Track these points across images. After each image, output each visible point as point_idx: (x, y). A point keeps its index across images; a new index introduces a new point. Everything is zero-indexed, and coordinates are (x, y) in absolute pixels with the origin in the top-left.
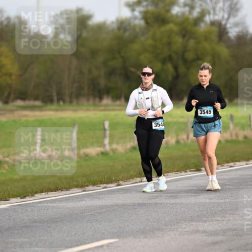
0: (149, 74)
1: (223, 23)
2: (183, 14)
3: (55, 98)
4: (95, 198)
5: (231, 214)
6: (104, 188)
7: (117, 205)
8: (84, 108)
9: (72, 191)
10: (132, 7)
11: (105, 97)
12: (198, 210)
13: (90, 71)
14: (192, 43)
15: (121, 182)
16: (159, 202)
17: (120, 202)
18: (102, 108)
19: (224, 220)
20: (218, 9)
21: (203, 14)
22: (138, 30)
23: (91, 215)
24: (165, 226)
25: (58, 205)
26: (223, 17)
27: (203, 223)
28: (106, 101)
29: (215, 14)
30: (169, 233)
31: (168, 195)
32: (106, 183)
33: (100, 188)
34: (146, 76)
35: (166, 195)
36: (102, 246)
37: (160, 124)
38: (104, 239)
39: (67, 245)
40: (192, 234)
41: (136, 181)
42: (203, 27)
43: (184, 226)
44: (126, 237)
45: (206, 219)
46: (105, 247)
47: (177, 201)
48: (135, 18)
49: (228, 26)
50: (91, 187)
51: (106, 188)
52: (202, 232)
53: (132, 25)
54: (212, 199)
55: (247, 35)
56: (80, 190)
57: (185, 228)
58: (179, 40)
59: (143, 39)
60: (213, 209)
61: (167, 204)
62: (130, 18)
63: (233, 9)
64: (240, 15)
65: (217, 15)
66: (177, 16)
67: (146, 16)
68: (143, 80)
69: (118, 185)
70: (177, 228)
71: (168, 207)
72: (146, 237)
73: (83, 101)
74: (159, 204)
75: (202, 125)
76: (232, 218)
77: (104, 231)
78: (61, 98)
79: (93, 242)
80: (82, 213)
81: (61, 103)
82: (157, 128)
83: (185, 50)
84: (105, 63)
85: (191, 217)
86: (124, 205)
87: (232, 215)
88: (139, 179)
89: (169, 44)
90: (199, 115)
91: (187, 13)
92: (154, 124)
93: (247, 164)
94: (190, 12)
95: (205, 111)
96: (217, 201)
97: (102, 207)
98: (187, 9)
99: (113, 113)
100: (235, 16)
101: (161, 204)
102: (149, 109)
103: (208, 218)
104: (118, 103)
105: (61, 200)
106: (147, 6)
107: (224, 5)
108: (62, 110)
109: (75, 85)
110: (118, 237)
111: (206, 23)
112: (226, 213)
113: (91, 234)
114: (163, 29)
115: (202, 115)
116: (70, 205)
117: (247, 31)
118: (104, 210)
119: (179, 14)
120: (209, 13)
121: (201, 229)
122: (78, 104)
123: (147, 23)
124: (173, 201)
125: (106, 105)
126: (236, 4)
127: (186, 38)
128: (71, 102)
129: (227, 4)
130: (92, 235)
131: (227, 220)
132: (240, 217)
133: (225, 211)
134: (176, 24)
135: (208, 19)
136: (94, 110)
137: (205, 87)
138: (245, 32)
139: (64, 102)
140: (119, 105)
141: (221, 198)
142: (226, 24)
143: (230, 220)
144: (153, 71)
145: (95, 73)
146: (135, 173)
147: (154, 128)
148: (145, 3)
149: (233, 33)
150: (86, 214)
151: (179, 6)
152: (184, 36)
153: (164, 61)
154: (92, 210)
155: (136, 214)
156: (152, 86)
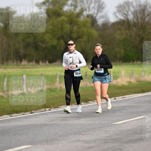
1: (94, 16)
2: (70, 10)
4: (18, 121)
6: (22, 115)
7: (31, 125)
8: (11, 67)
9: (3, 117)
11: (24, 60)
12: (79, 128)
13: (14, 44)
14: (75, 28)
15: (33, 111)
17: (33, 123)
18: (22, 67)
19: (95, 134)
20: (91, 7)
21: (82, 11)
23: (15, 131)
24: (60, 137)
26: (94, 12)
27: (83, 136)
28: (24, 62)
29: (89, 10)
30: (62, 141)
31: (62, 119)
32: (24, 112)
34: (70, 46)
35: (60, 119)
36: (22, 150)
37: (78, 73)
40: (76, 142)
41: (42, 111)
42: (82, 19)
43: (71, 137)
44: (36, 144)
47: (67, 122)
49: (97, 18)
50: (15, 114)
51: (24, 114)
52: (82, 141)
54: (88, 121)
55: (109, 23)
56: (9, 116)
57: (72, 139)
58: (68, 26)
60: (88, 127)
61: (61, 124)
63: (100, 8)
66: (67, 12)
67: (48, 12)
69: (32, 113)
70: (66, 139)
71: (62, 126)
73: (10, 62)
76: (99, 133)
77: (23, 141)
79: (16, 147)
80: (10, 130)
82: (77, 76)
83: (71, 32)
84: (23, 40)
85: (75, 132)
86: (35, 125)
87: (100, 131)
88: (44, 109)
89: (62, 28)
91: (73, 10)
94: (75, 10)
96: (90, 122)
97: (21, 126)
98: (73, 7)
99: (28, 70)
101: (57, 124)
102: (71, 64)
103: (85, 132)
104: (31, 64)
106: (49, 6)
107: (95, 5)
109: (6, 53)
110: (31, 144)
111: (84, 16)
112: (96, 130)
113: (15, 142)
114: (58, 19)
116: (3, 125)
117: (109, 21)
118: (23, 128)
119: (68, 10)
120: (86, 10)
121: (81, 139)
123: (48, 16)
124: (64, 122)
125: (24, 65)
130: (16, 143)
131: (97, 134)
132: (104, 132)
133: (96, 128)
134: (66, 16)
135: (85, 13)
136: (17, 68)
141: (93, 120)
145: (18, 46)
147: (75, 76)
148: (47, 4)
149: (100, 22)
150: (12, 130)
151: (68, 6)
152: (71, 24)
153: (59, 39)
154: (16, 128)
155: (42, 130)
156: (74, 51)
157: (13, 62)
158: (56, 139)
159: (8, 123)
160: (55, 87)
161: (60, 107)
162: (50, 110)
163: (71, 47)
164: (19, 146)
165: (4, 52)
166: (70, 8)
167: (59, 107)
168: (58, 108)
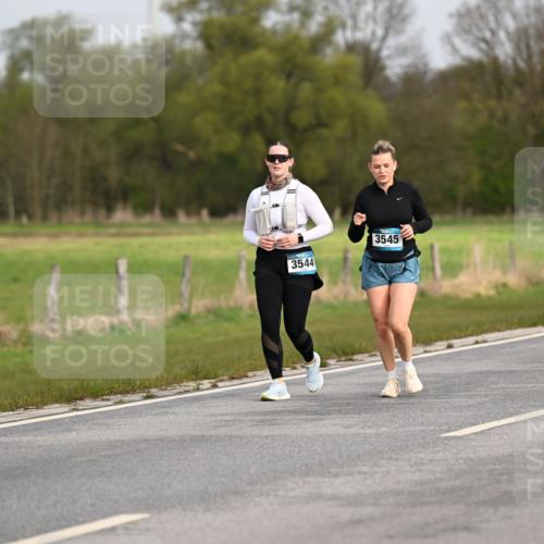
0: (283, 159)
1: (375, 46)
2: (288, 27)
3: (11, 210)
4: (98, 425)
5: (391, 459)
6: (116, 403)
7: (146, 441)
8: (74, 230)
9: (47, 410)
10: (176, 13)
11: (119, 206)
12: (319, 450)
13: (85, 151)
14: (306, 89)
15: (154, 391)
16: (235, 433)
17: (153, 433)
18: (113, 230)
19: (376, 473)
20: (362, 17)
21: (330, 28)
22: (189, 61)
23: (91, 460)
24: (249, 484)
25: (17, 439)
26: (374, 33)
27: (333, 479)
28: (121, 215)
29: (355, 27)
30: (257, 499)
31: (257, 418)
32: (121, 393)
33: (109, 403)
34: (277, 161)
35: (251, 418)
36: (113, 529)
37: (304, 261)
38: (116, 513)
39: (38, 526)
40: (308, 502)
41: (187, 388)
42: (329, 57)
43: (290, 485)
44: (165, 508)
45: (339, 470)
46: (120, 531)
47: (277, 431)
48: (184, 36)
49: (385, 53)
50: (88, 402)
51: (121, 402)
52: (330, 499)
53: (177, 50)
54: (351, 426)
55: (425, 73)
56: (66, 408)
57: (293, 489)
58: (279, 84)
59: (200, 81)
60: (352, 448)
61: (253, 437)
62: (174, 37)
63: (396, 17)
64: (412, 29)
65: (360, 29)
66: (274, 32)
67: (206, 33)
68: (272, 170)
69: (149, 397)
70: (275, 490)
71: (257, 443)
72: (207, 510)
73: (72, 215)
74: (236, 437)
75: (380, 264)
76: (394, 468)
77: (117, 497)
78: (23, 209)
79: (93, 520)
80: (70, 457)
81: (25, 220)
82: (298, 270)
83: (291, 105)
84: (118, 134)
85: (306, 465)
86: (162, 441)
87: (394, 462)
88: (192, 384)
89: (258, 92)
90: (375, 244)
91: (296, 25)
92: (290, 264)
93: (426, 352)
94: (303, 24)
95: (387, 237)
96: (361, 431)
97: (112, 445)
98: (296, 16)
99: (136, 242)
100: (399, 32)
101: (241, 437)
102: (276, 228)
103: (342, 467)
104: (147, 219)
105: (25, 429)
106: (209, 10)
107: (375, 8)
108: (27, 235)
109: (55, 181)
110: (148, 508)
111: (336, 48)
112: (382, 458)
113: (89, 502)
114: (245, 59)
115: (380, 245)
116: (45, 439)
117: (426, 65)
118: (118, 451)
119: (279, 27)
120: (343, 26)
121: (327, 491)
122: (60, 221)
123: (209, 46)
124: (266, 431)
125: (122, 225)
126: (401, 6)
127: (293, 81)
128: (45, 218)
129: (382, 8)
130: (93, 505)
131: (383, 472)
132: (411, 466)
133: (379, 452)
134: (271, 49)
135: (340, 38)
136: (96, 235)
137: (386, 188)
138: (421, 67)
139: (30, 217)
140: (149, 225)
141: (369, 424)
142: (379, 50)
143: (388, 472)
144: (290, 152)
145: (98, 155)
146: (184, 372)
147: (291, 270)
148: (204, 5)
149: (395, 68)
150: (79, 459)
151: (278, 11)
152: (289, 75)
153: (246, 130)
154: (91, 452)
155: (186, 458)
156: (287, 181)
157: (82, 213)
158: (236, 493)
159: (64, 431)
160: (232, 303)
161: (250, 374)
162: (215, 386)
163: (279, 166)
164: (105, 516)
165: (49, 178)
166: (287, 18)
167: (246, 377)
168: (245, 380)
